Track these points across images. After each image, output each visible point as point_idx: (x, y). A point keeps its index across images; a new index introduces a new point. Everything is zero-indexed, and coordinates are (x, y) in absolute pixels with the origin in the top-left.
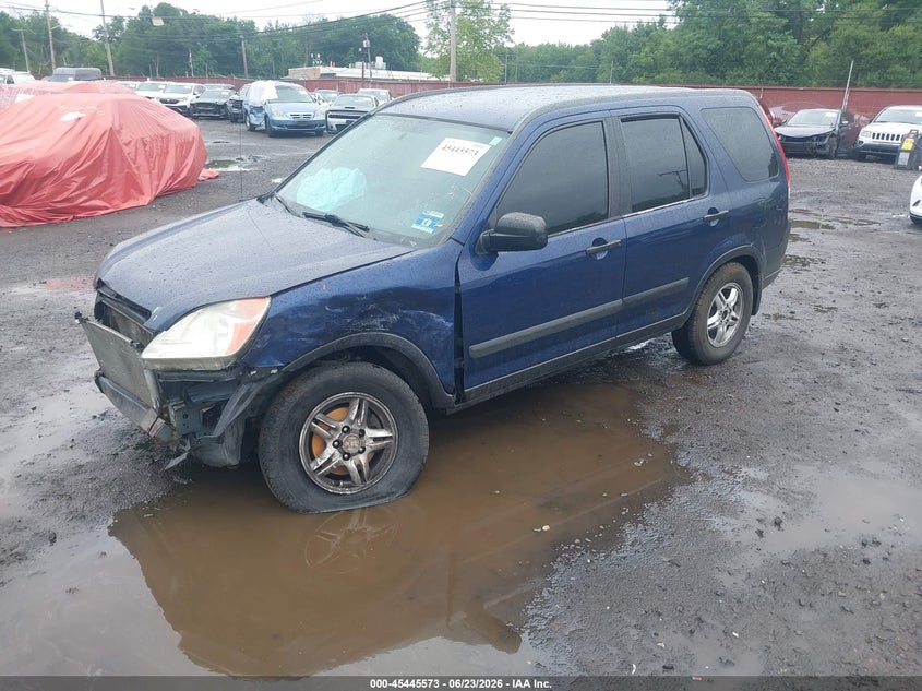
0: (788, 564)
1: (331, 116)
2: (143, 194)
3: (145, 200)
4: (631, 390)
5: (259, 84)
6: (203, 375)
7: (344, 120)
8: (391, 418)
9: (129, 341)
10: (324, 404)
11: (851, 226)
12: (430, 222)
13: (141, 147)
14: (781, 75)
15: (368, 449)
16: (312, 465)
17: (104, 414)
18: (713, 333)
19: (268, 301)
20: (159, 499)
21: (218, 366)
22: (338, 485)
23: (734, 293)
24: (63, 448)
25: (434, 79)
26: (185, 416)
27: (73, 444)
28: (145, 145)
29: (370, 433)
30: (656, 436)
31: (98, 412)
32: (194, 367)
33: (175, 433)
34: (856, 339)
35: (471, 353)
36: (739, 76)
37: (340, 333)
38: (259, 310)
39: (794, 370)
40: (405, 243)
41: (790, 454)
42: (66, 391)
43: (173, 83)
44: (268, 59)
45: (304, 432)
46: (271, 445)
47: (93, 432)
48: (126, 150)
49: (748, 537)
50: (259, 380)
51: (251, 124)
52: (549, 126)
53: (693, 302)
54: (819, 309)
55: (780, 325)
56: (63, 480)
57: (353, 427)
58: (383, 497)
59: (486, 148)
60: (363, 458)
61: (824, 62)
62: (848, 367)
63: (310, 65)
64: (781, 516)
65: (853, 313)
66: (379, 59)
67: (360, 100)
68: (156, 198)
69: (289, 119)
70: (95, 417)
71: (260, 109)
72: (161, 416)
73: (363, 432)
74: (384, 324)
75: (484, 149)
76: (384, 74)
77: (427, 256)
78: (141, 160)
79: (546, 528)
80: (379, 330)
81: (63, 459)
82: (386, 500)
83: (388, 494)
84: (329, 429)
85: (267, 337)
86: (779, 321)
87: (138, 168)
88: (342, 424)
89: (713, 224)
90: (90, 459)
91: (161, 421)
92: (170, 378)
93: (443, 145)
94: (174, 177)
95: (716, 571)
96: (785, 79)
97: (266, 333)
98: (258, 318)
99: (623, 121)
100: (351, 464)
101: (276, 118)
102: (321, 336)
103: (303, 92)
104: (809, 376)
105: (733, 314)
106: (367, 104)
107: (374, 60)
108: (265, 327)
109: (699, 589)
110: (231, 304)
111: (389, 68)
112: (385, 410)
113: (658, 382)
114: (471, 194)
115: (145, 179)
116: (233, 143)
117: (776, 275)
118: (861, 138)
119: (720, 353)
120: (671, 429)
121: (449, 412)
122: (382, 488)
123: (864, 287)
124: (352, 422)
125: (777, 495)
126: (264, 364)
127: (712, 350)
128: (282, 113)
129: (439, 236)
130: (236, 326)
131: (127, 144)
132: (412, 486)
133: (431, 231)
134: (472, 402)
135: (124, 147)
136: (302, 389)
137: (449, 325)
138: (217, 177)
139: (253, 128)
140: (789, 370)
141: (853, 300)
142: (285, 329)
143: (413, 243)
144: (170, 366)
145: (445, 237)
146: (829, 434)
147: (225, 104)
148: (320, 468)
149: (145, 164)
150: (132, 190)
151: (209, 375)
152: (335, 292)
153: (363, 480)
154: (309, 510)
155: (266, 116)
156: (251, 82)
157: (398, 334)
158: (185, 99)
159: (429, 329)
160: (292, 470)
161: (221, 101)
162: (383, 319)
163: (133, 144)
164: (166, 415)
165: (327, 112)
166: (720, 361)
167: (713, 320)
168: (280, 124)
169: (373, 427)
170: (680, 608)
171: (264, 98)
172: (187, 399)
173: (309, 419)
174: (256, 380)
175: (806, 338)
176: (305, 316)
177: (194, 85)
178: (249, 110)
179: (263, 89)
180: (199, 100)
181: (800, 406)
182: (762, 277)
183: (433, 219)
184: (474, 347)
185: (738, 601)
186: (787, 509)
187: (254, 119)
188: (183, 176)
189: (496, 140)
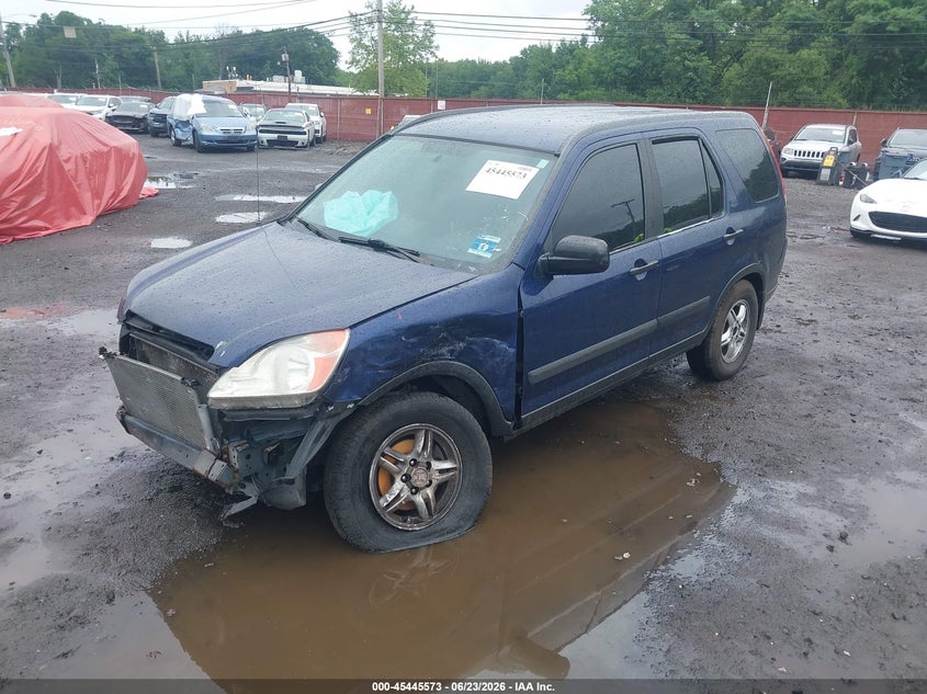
0: (869, 578)
1: (261, 131)
2: (85, 214)
3: (88, 220)
4: (656, 408)
5: (185, 97)
6: (279, 413)
7: (276, 135)
8: (454, 448)
9: (179, 378)
10: (392, 436)
11: (798, 240)
12: (487, 247)
13: (81, 163)
14: (698, 94)
15: (435, 483)
16: (381, 501)
17: (122, 455)
18: (726, 348)
19: (347, 333)
20: (215, 546)
21: (297, 403)
22: (405, 521)
23: (743, 309)
24: (88, 495)
25: (358, 93)
26: (248, 457)
27: (98, 490)
28: (85, 162)
29: (437, 465)
30: (697, 454)
31: (115, 453)
32: (270, 405)
33: (237, 475)
34: (844, 350)
35: (530, 380)
36: (660, 95)
37: (412, 363)
38: (340, 343)
39: (801, 383)
40: (464, 269)
41: (829, 467)
42: (69, 431)
43: (87, 96)
44: (180, 71)
45: (373, 467)
46: (343, 482)
47: (115, 476)
48: (67, 167)
49: (820, 553)
50: (334, 416)
51: (177, 140)
52: (592, 147)
53: (712, 320)
54: (800, 322)
55: (770, 338)
56: (101, 531)
57: (419, 460)
58: (452, 531)
59: (535, 171)
60: (430, 492)
61: (739, 82)
62: (848, 378)
63: (225, 77)
64: (843, 529)
65: (833, 324)
66: (298, 73)
67: (291, 115)
68: (99, 217)
69: (220, 134)
70: (112, 459)
71: (187, 123)
72: (219, 457)
73: (429, 465)
74: (451, 352)
75: (532, 172)
76: (304, 88)
77: (493, 282)
78: (82, 177)
79: (626, 555)
80: (447, 359)
81: (93, 507)
82: (456, 534)
83: (457, 528)
84: (396, 462)
85: (347, 370)
86: (769, 335)
87: (79, 186)
88: (410, 457)
89: (730, 243)
90: (122, 506)
91: (219, 463)
92: (237, 417)
93: (486, 167)
94: (115, 196)
95: (805, 590)
96: (701, 98)
97: (346, 367)
98: (340, 351)
99: (654, 143)
100: (419, 499)
101: (205, 133)
102: (397, 368)
103: (233, 106)
104: (817, 388)
105: (742, 330)
106: (298, 119)
107: (293, 73)
108: (348, 360)
109: (797, 609)
110: (305, 338)
111: (308, 82)
112: (449, 440)
113: (679, 399)
114: (525, 218)
115: (86, 197)
116: (160, 158)
117: (772, 293)
118: (784, 155)
119: (731, 369)
120: (708, 448)
121: (506, 439)
122: (449, 522)
123: (834, 300)
124: (419, 455)
125: (832, 510)
126: (344, 398)
127: (724, 365)
128: (212, 128)
129: (498, 261)
130: (317, 360)
131: (67, 161)
132: (478, 518)
133: (489, 256)
134: (525, 428)
135: (64, 164)
136: (372, 423)
137: (513, 350)
138: (156, 195)
139: (178, 143)
140: (797, 383)
141: (828, 312)
142: (364, 361)
143: (473, 269)
144: (241, 405)
145: (506, 261)
146: (856, 446)
147: (144, 119)
148: (388, 506)
149: (87, 182)
150: (73, 209)
151: (286, 413)
152: (411, 321)
153: (430, 515)
154: (380, 550)
155: (194, 131)
156: (176, 95)
157: (463, 362)
158: (100, 112)
159: (493, 355)
160: (362, 508)
161: (140, 115)
162: (451, 348)
163: (73, 160)
164: (225, 456)
165: (257, 127)
166: (730, 377)
167: (726, 336)
168: (209, 139)
169: (438, 459)
170: (786, 630)
171: (191, 112)
172: (250, 438)
173: (378, 454)
174: (332, 416)
175: (800, 350)
176: (382, 347)
177: (109, 97)
178: (174, 124)
179: (189, 103)
180: (116, 113)
181: (819, 418)
182: (766, 293)
183: (490, 243)
184: (533, 372)
185: (837, 619)
186: (846, 522)
187: (179, 134)
188: (123, 195)
189: (543, 163)
